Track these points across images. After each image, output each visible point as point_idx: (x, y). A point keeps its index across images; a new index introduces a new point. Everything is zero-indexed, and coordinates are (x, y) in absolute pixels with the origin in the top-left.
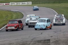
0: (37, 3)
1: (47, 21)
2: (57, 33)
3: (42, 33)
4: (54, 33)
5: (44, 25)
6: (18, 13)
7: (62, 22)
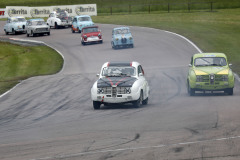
0: (121, 11)
2: (200, 137)
3: (138, 136)
4: (190, 134)
6: (39, 49)
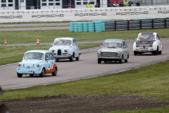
1: (46, 56)
5: (38, 66)
7: (149, 48)
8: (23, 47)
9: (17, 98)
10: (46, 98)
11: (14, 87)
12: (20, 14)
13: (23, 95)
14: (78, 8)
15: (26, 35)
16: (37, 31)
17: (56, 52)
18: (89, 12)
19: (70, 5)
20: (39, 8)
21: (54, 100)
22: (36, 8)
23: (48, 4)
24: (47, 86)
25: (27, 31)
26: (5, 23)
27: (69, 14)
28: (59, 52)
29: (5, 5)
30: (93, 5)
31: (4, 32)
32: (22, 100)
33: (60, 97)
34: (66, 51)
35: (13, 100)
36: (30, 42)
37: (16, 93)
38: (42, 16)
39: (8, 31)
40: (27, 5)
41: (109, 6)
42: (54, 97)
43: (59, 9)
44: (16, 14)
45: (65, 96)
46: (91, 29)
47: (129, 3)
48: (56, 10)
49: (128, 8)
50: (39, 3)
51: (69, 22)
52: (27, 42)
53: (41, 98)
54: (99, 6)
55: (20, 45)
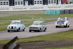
8: (27, 21)
9: (24, 42)
10: (36, 41)
11: (23, 37)
12: (26, 7)
13: (27, 40)
14: (49, 5)
15: (28, 16)
16: (33, 14)
17: (11, 27)
18: (53, 6)
19: (46, 3)
20: (33, 5)
21: (39, 42)
22: (32, 5)
23: (37, 3)
24: (37, 37)
25: (28, 14)
26: (21, 11)
27: (46, 7)
28: (12, 27)
29: (20, 4)
30: (56, 4)
31: (19, 15)
32: (26, 43)
33: (42, 41)
34: (15, 27)
35: (23, 43)
36: (30, 19)
37: (24, 40)
38: (34, 8)
39: (21, 14)
40: (28, 3)
41: (62, 4)
42: (39, 41)
43: (42, 5)
44: (24, 7)
45: (44, 41)
46: (54, 13)
47: (70, 2)
48: (40, 6)
49: (69, 4)
50: (33, 3)
51: (45, 10)
52: (29, 19)
53: (34, 42)
54: (58, 4)
55: (26, 20)
